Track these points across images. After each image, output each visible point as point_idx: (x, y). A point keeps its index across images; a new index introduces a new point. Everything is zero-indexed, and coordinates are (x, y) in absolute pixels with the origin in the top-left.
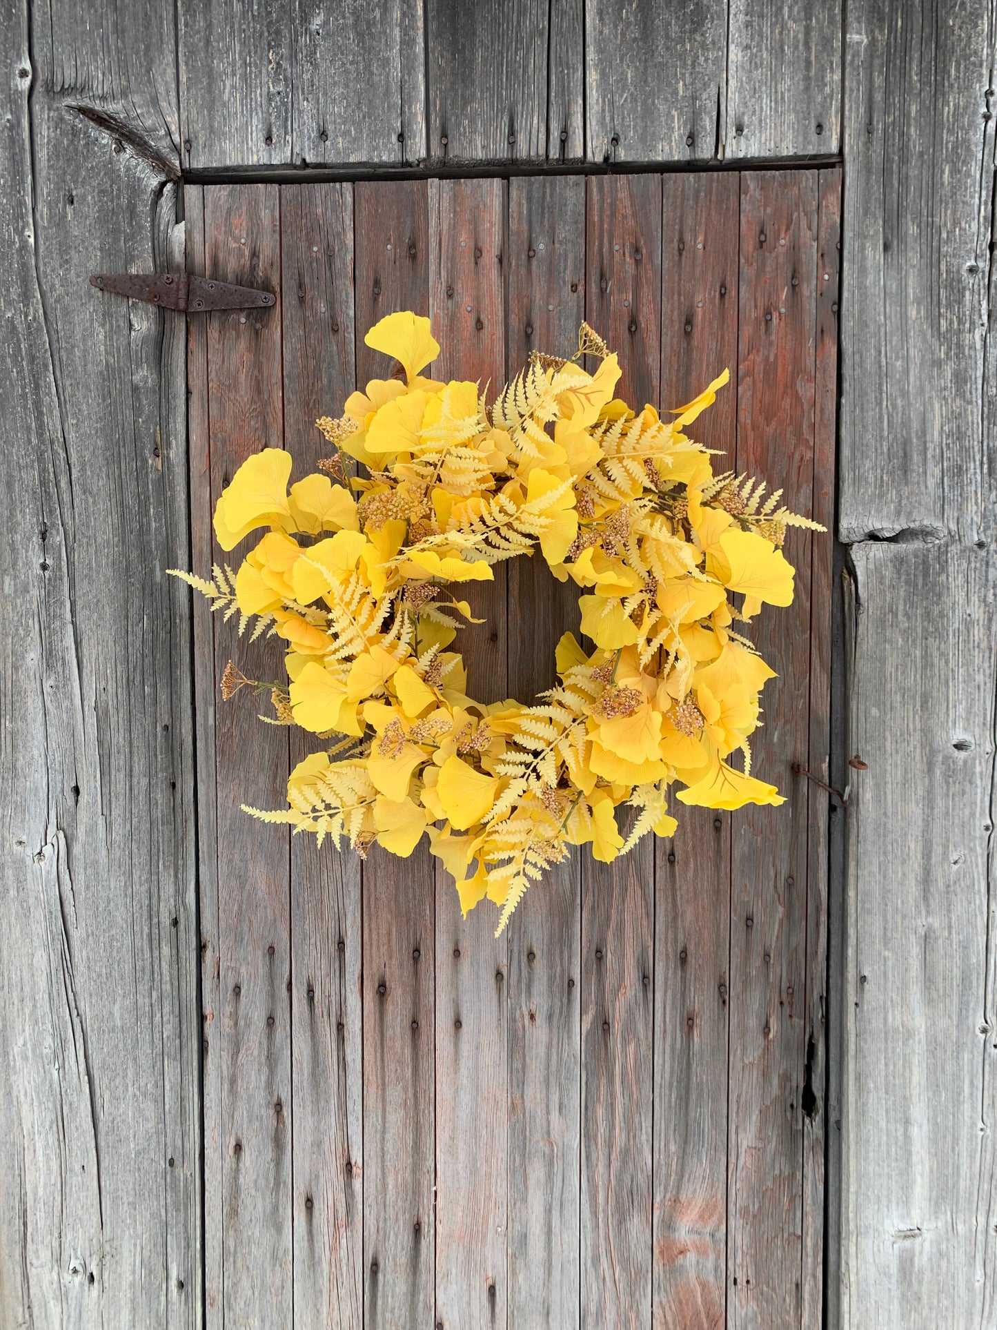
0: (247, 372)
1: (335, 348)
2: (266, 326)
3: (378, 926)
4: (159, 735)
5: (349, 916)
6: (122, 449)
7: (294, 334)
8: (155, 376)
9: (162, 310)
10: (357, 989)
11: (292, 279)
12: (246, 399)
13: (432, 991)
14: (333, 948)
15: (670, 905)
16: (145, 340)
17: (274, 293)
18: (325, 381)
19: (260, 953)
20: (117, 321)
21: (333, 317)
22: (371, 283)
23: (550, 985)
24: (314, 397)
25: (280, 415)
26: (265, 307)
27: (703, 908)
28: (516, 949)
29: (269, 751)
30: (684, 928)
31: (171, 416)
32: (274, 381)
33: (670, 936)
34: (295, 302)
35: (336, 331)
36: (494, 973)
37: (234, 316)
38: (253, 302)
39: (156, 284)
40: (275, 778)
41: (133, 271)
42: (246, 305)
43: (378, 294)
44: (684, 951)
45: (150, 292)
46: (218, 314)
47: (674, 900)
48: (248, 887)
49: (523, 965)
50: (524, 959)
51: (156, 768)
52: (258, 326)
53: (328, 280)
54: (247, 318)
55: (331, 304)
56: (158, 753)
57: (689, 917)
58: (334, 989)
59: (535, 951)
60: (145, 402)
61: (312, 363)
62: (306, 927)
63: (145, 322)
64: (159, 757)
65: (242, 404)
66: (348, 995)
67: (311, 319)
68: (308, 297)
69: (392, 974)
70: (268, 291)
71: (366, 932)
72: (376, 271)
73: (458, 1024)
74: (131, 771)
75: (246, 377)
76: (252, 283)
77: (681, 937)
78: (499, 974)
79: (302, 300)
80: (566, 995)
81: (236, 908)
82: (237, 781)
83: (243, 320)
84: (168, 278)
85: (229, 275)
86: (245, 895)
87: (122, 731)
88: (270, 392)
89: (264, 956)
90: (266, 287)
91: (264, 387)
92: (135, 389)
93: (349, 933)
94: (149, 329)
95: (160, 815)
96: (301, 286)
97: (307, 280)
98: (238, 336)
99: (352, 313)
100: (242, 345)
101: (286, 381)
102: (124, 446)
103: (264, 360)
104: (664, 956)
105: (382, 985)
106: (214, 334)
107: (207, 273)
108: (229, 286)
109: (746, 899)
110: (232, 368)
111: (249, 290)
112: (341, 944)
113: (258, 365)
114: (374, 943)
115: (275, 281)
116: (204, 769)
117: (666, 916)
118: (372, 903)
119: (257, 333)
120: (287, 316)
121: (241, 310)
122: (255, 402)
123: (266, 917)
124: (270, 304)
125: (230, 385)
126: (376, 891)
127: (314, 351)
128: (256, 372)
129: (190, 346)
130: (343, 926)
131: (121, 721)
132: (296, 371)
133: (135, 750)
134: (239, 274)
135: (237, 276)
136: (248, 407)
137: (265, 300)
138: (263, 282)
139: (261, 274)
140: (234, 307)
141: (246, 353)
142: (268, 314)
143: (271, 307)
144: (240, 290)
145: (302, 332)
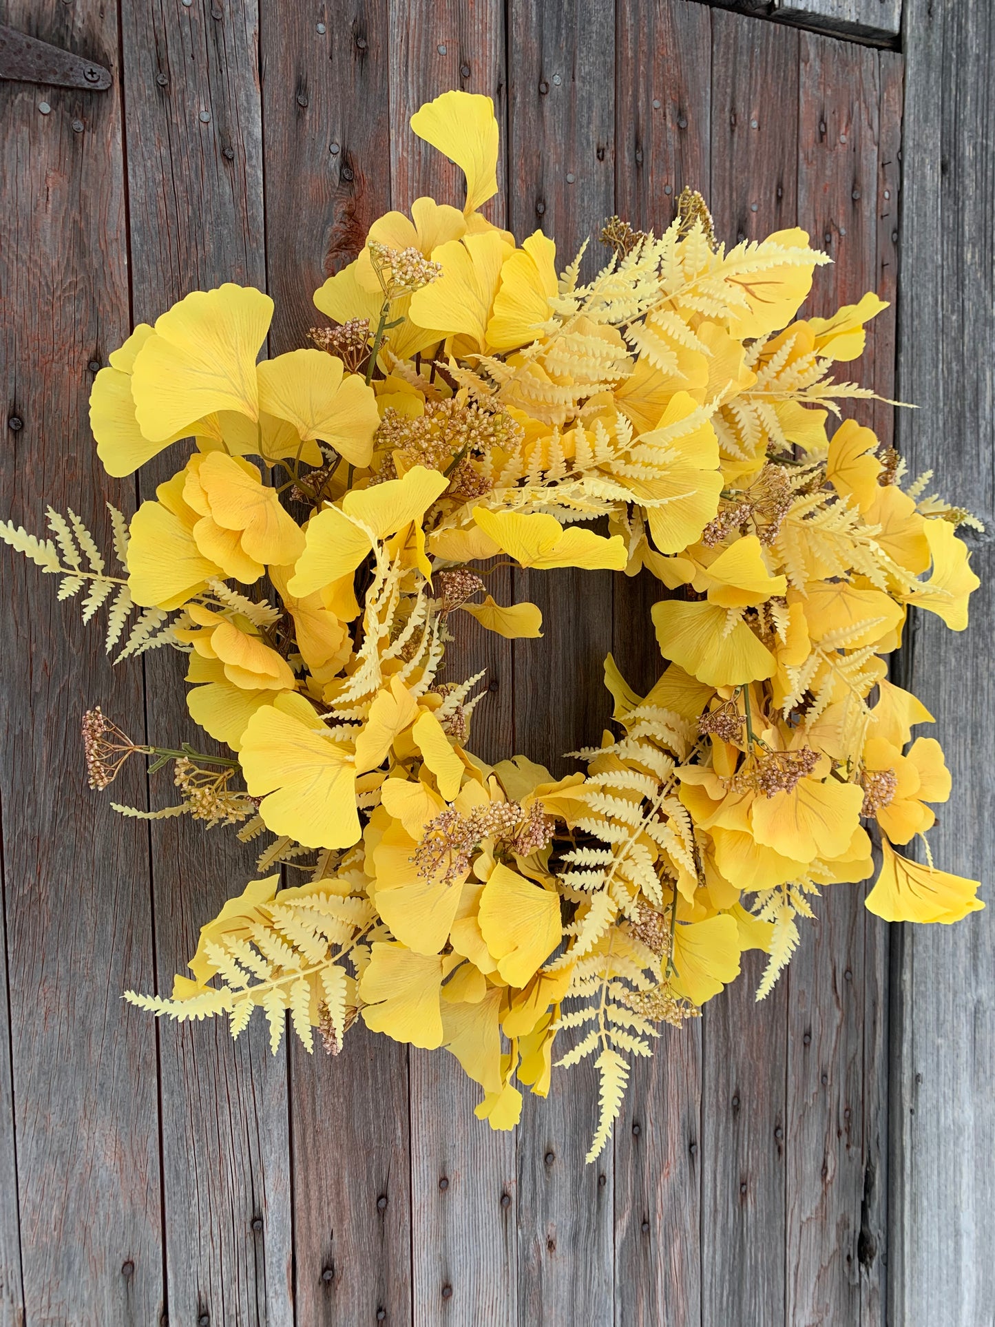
0: (56, 211)
1: (228, 189)
2: (93, 127)
3: (319, 1175)
5: (270, 1173)
7: (151, 152)
10: (286, 1289)
11: (142, 47)
12: (54, 263)
13: (407, 1253)
14: (242, 1230)
15: (721, 1039)
17: (109, 67)
18: (210, 247)
19: (105, 1281)
21: (224, 134)
22: (292, 85)
23: (575, 1193)
24: (190, 274)
25: (126, 300)
26: (90, 91)
27: (758, 1033)
28: (528, 1154)
29: (115, 917)
30: (737, 1064)
32: (111, 234)
33: (722, 1081)
34: (150, 91)
35: (228, 160)
36: (498, 1196)
37: (22, 96)
38: (66, 76)
40: (127, 964)
42: (52, 79)
43: (305, 107)
44: (737, 1096)
47: (726, 1029)
48: (78, 1169)
49: (538, 1174)
50: (540, 1164)
52: (78, 124)
53: (213, 63)
54: (54, 103)
55: (221, 107)
57: (743, 1048)
58: (246, 1299)
59: (554, 1147)
61: (186, 211)
62: (194, 1209)
65: (47, 272)
66: (272, 1301)
67: (182, 129)
68: (176, 87)
69: (343, 1246)
70: (95, 59)
71: (299, 1190)
72: (298, 68)
73: (446, 1290)
75: (54, 219)
76: (62, 39)
77: (733, 1077)
78: (505, 1196)
79: (163, 90)
80: (595, 1200)
81: (56, 1212)
82: (51, 981)
83: (45, 108)
85: (13, 14)
86: (73, 1184)
88: (104, 255)
89: (114, 1281)
90: (91, 51)
91: (92, 242)
93: (270, 1200)
96: (161, 63)
97: (173, 56)
98: (34, 139)
99: (258, 132)
100: (45, 155)
101: (135, 237)
103: (90, 192)
104: (714, 1109)
105: (328, 1267)
108: (14, 34)
109: (803, 1010)
110: (23, 198)
111: (58, 51)
112: (257, 1221)
113: (80, 202)
114: (314, 1203)
115: (109, 43)
117: (717, 1054)
118: (309, 1140)
119: (75, 139)
120: (136, 113)
121: (41, 86)
122: (74, 271)
123: (117, 1212)
124: (101, 86)
125: (18, 231)
126: (314, 1119)
127: (189, 190)
128: (74, 213)
130: (259, 1192)
132: (154, 222)
134: (34, 15)
135: (29, 18)
136: (58, 278)
137: (89, 77)
138: (85, 41)
139: (79, 24)
140: (24, 78)
141: (52, 174)
142: (94, 105)
143: (101, 91)
144: (37, 47)
145: (164, 151)
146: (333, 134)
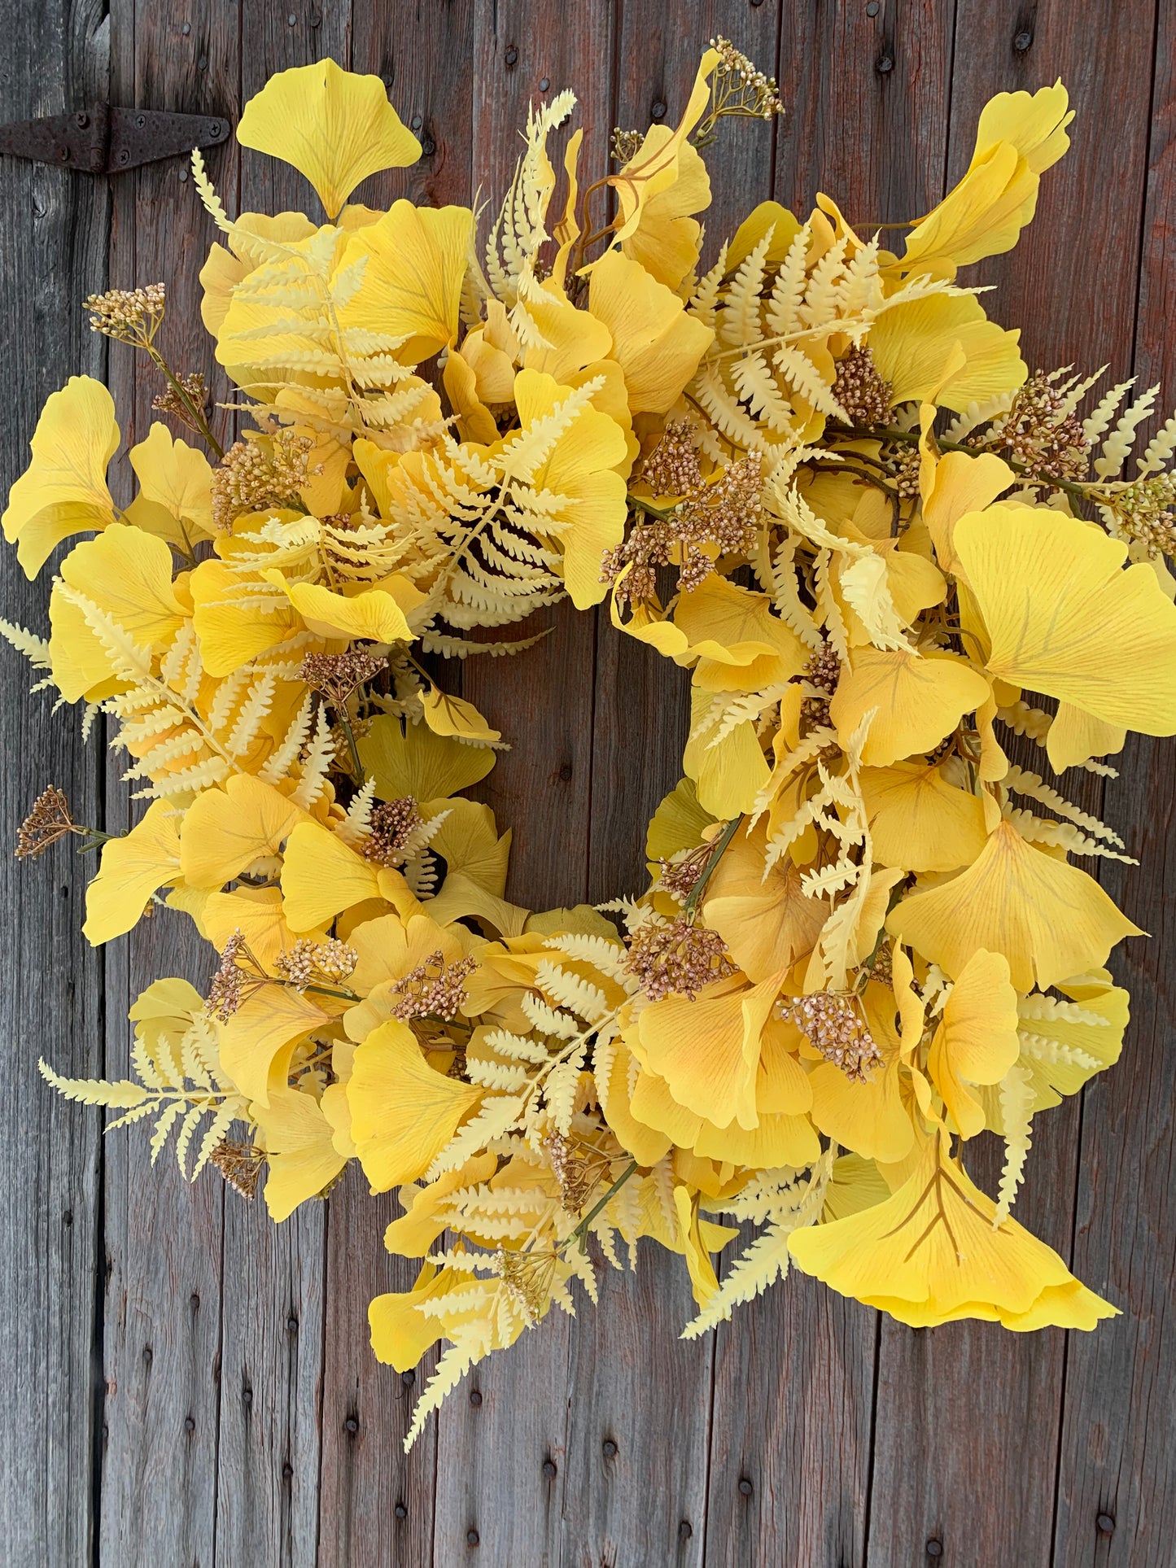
0: (189, 270)
3: (349, 1304)
4: (56, 901)
5: (306, 1272)
6: (21, 422)
7: (257, 189)
8: (64, 292)
9: (75, 173)
10: (312, 1411)
12: (185, 318)
13: (431, 1456)
14: (282, 1324)
15: (909, 1424)
16: (53, 230)
17: (228, 116)
19: (178, 1302)
20: (19, 204)
22: (378, 66)
23: (645, 1520)
26: (215, 146)
27: (989, 1454)
28: (581, 1423)
30: (939, 1485)
31: (83, 360)
33: (905, 1497)
36: (540, 1458)
37: (170, 171)
38: (197, 140)
39: (65, 130)
41: (39, 115)
42: (187, 147)
43: (389, 86)
44: (936, 1540)
45: (57, 146)
46: (150, 170)
47: (919, 1415)
48: (166, 1182)
49: (593, 1460)
50: (596, 1449)
51: (51, 956)
56: (54, 933)
57: (953, 1462)
58: (281, 1397)
59: (618, 1439)
60: (51, 339)
62: (244, 1275)
63: (53, 201)
64: (55, 939)
65: (180, 329)
66: (301, 1418)
69: (368, 1401)
70: (219, 114)
71: (330, 1312)
72: (385, 45)
73: (472, 1536)
74: (20, 956)
75: (187, 279)
76: (198, 105)
77: (930, 1503)
78: (548, 1462)
80: (673, 1550)
81: (150, 1214)
83: (184, 176)
84: (81, 118)
85: (167, 97)
86: (163, 1192)
87: (10, 888)
89: (185, 1309)
90: (216, 106)
92: (39, 317)
93: (305, 1305)
94: (57, 212)
95: (54, 1036)
98: (177, 206)
100: (182, 220)
102: (23, 415)
104: (889, 1535)
105: (353, 1417)
106: (145, 209)
107: (137, 100)
108: (165, 116)
109: (1099, 1463)
110: (167, 266)
111: (193, 117)
112: (293, 1319)
113: (203, 255)
114: (343, 1335)
115: (229, 93)
116: (114, 968)
117: (899, 1447)
118: (341, 1261)
121: (182, 157)
123: (190, 1241)
124: (222, 138)
126: (347, 1240)
129: (113, 235)
130: (296, 1289)
131: (9, 873)
133: (25, 922)
134: (181, 91)
135: (177, 96)
136: (187, 332)
137: (213, 133)
138: (214, 100)
139: (210, 85)
140: (170, 154)
141: (186, 236)
142: (218, 159)
143: (222, 144)
144: (178, 118)
145: (268, 183)
146: (415, 108)
